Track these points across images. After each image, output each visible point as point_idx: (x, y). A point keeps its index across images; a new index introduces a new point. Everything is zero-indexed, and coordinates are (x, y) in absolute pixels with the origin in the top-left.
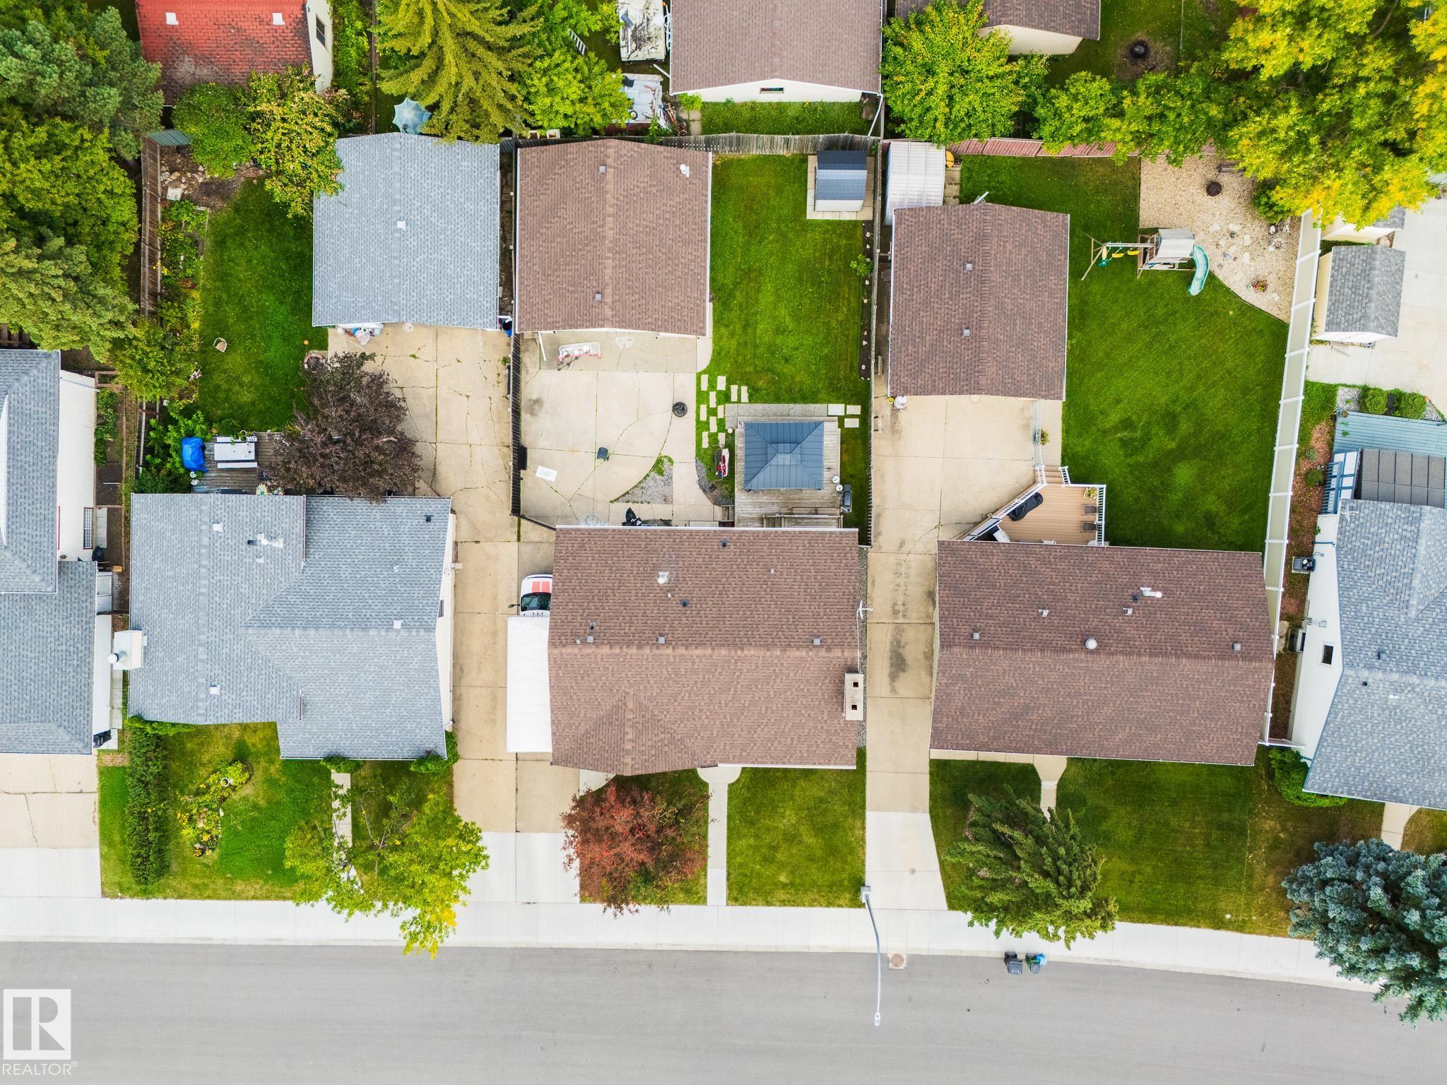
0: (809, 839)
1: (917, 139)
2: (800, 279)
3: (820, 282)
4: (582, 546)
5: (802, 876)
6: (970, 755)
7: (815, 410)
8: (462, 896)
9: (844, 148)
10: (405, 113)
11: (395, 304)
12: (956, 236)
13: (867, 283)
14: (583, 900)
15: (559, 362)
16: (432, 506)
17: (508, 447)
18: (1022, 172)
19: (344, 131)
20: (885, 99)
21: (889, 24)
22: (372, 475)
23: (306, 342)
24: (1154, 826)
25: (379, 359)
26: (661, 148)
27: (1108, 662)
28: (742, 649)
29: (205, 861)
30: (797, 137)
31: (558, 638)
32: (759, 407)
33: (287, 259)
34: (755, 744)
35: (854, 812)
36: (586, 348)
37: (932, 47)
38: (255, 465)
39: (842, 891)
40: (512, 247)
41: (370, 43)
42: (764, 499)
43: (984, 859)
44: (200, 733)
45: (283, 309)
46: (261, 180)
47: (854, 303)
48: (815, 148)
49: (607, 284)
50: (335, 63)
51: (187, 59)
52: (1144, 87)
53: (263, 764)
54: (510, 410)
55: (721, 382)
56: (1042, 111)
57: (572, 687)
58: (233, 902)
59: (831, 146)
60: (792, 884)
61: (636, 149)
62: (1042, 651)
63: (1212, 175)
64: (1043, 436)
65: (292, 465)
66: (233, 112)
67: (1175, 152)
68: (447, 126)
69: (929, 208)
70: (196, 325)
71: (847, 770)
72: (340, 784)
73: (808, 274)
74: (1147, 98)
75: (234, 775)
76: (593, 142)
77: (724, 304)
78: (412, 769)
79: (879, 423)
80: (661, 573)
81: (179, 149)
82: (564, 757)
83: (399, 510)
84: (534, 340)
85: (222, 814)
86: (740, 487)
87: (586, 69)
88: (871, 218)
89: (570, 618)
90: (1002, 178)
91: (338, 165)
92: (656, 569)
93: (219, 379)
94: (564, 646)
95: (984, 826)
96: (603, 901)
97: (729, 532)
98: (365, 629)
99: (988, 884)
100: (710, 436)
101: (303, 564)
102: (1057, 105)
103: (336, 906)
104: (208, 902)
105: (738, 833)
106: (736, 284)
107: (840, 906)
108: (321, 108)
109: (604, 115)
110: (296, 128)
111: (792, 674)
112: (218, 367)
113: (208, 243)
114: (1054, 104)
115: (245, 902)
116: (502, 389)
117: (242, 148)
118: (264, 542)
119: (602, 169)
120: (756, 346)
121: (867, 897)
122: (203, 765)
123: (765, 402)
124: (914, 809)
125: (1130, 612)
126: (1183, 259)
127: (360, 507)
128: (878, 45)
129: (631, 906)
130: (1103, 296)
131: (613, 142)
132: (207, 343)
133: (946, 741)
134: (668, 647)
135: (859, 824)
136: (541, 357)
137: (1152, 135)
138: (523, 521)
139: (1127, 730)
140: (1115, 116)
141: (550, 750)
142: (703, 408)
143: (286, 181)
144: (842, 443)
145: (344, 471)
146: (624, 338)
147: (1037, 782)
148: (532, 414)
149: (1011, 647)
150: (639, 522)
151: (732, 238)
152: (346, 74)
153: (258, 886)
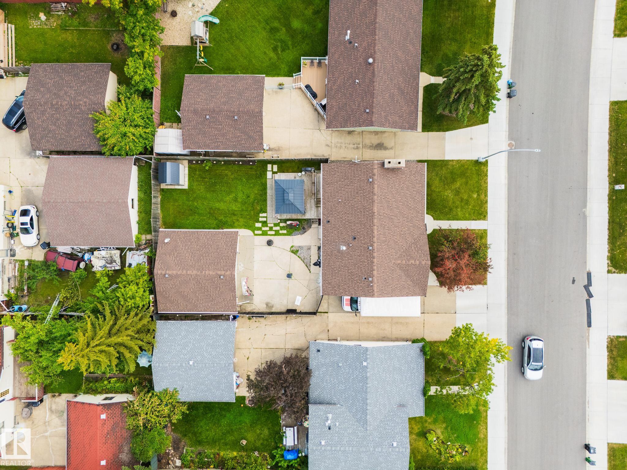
0: (458, 184)
1: (153, 141)
2: (213, 191)
3: (215, 182)
4: (330, 283)
5: (474, 188)
6: (420, 114)
7: (270, 184)
8: (485, 336)
9: (157, 173)
10: (143, 362)
11: (225, 365)
12: (195, 123)
13: (215, 162)
14: (485, 284)
15: (250, 295)
16: (313, 349)
17: (287, 317)
18: (167, 96)
19: (151, 388)
20: (136, 155)
21: (104, 153)
22: (300, 376)
23: (242, 405)
24: (450, 34)
25: (249, 373)
26: (158, 251)
27: (379, 53)
28: (374, 213)
29: (470, 451)
30: (153, 193)
31: (370, 294)
32: (268, 208)
33: (206, 414)
34: (416, 207)
35: (445, 165)
36: (244, 283)
37: (114, 134)
38: (296, 428)
39: (481, 169)
40: (201, 315)
41: (113, 378)
42: (308, 206)
43: (465, 106)
44: (413, 452)
45: (228, 415)
46: (173, 424)
47: (224, 168)
48: (157, 185)
49: (216, 273)
50: (122, 393)
51: (120, 456)
52: (131, 43)
53: (427, 425)
54: (271, 316)
55: (258, 225)
56: (141, 87)
57: (391, 287)
58: (488, 439)
59: (156, 178)
60: (478, 192)
61: (158, 261)
62: (374, 82)
63: (168, 15)
64: (280, 85)
65: (295, 410)
66: (143, 436)
67: (158, 30)
68: (149, 343)
69: (183, 135)
70: (235, 454)
71: (427, 168)
72: (435, 390)
73: (211, 188)
74: (135, 42)
75: (432, 437)
76: (155, 280)
77: (224, 224)
78: (428, 357)
79: (275, 156)
80: (341, 249)
81: (159, 461)
82: (423, 291)
83: (315, 364)
84: (240, 306)
85: (449, 443)
86: (303, 216)
87: (124, 283)
88: (187, 161)
89: (361, 288)
90: (170, 105)
91: (166, 391)
92: (339, 251)
93: (258, 444)
94: (373, 291)
95: (451, 107)
96: (486, 273)
97: (323, 220)
98: (367, 378)
99: (477, 104)
100: (281, 230)
101: (339, 406)
102: (139, 80)
103: (490, 392)
104: (488, 450)
105: (456, 216)
106: (216, 219)
107: (487, 171)
108: (141, 398)
109: (144, 275)
110: (150, 408)
111: (385, 191)
112: (253, 444)
113: (199, 448)
114: (138, 82)
115: (488, 434)
116: (262, 320)
117: (159, 432)
118: (329, 422)
119: (167, 276)
120: (243, 210)
121: (483, 159)
122: (428, 451)
123: (267, 206)
124: (444, 138)
125: (356, 44)
126: (204, 26)
127: (314, 381)
128: (113, 158)
129: (488, 261)
130: (220, 60)
131: (155, 271)
132: (243, 449)
133: (414, 124)
134: (374, 245)
135: (451, 163)
136: (248, 303)
137: (151, 40)
138: (319, 311)
139: (408, 45)
140: (143, 56)
141: (420, 297)
142: (269, 233)
143: (173, 413)
144: (284, 172)
145: (298, 387)
146: (239, 267)
147: (431, 85)
148: (273, 307)
149: (372, 96)
150: (319, 260)
151: (196, 221)
152: (127, 388)
153: (481, 428)
